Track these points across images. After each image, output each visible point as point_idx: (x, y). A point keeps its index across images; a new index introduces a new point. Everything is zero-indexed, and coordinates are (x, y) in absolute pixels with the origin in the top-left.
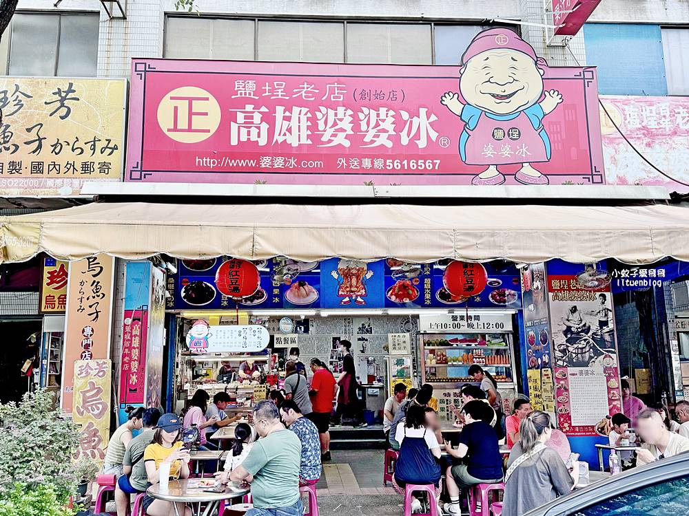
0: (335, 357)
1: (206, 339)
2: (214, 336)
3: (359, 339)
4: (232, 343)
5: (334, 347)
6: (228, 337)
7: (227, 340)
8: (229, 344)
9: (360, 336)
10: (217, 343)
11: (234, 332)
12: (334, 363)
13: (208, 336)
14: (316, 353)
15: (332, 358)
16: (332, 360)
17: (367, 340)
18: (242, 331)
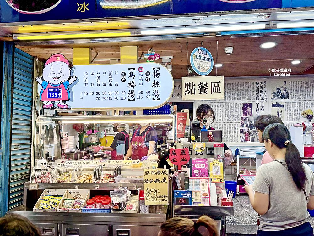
0: (245, 125)
1: (67, 86)
2: (82, 82)
3: (274, 105)
4: (110, 93)
5: (245, 114)
6: (104, 84)
7: (101, 89)
8: (107, 95)
9: (275, 102)
10: (86, 93)
11: (113, 75)
12: (244, 131)
13: (71, 81)
14: (224, 121)
15: (242, 125)
16: (242, 128)
17: (282, 106)
18: (128, 73)
